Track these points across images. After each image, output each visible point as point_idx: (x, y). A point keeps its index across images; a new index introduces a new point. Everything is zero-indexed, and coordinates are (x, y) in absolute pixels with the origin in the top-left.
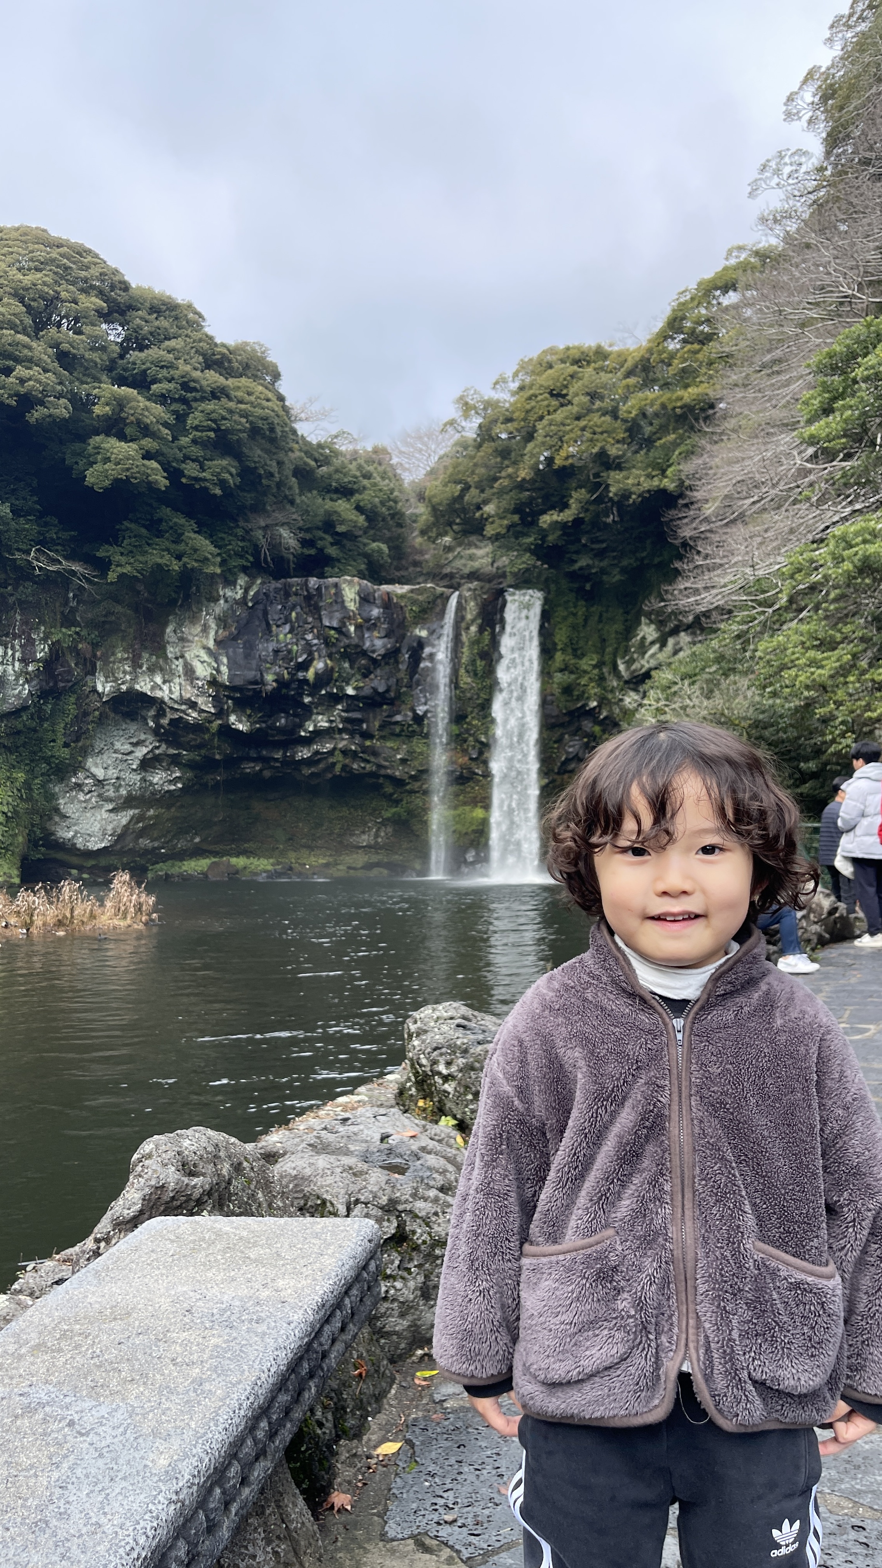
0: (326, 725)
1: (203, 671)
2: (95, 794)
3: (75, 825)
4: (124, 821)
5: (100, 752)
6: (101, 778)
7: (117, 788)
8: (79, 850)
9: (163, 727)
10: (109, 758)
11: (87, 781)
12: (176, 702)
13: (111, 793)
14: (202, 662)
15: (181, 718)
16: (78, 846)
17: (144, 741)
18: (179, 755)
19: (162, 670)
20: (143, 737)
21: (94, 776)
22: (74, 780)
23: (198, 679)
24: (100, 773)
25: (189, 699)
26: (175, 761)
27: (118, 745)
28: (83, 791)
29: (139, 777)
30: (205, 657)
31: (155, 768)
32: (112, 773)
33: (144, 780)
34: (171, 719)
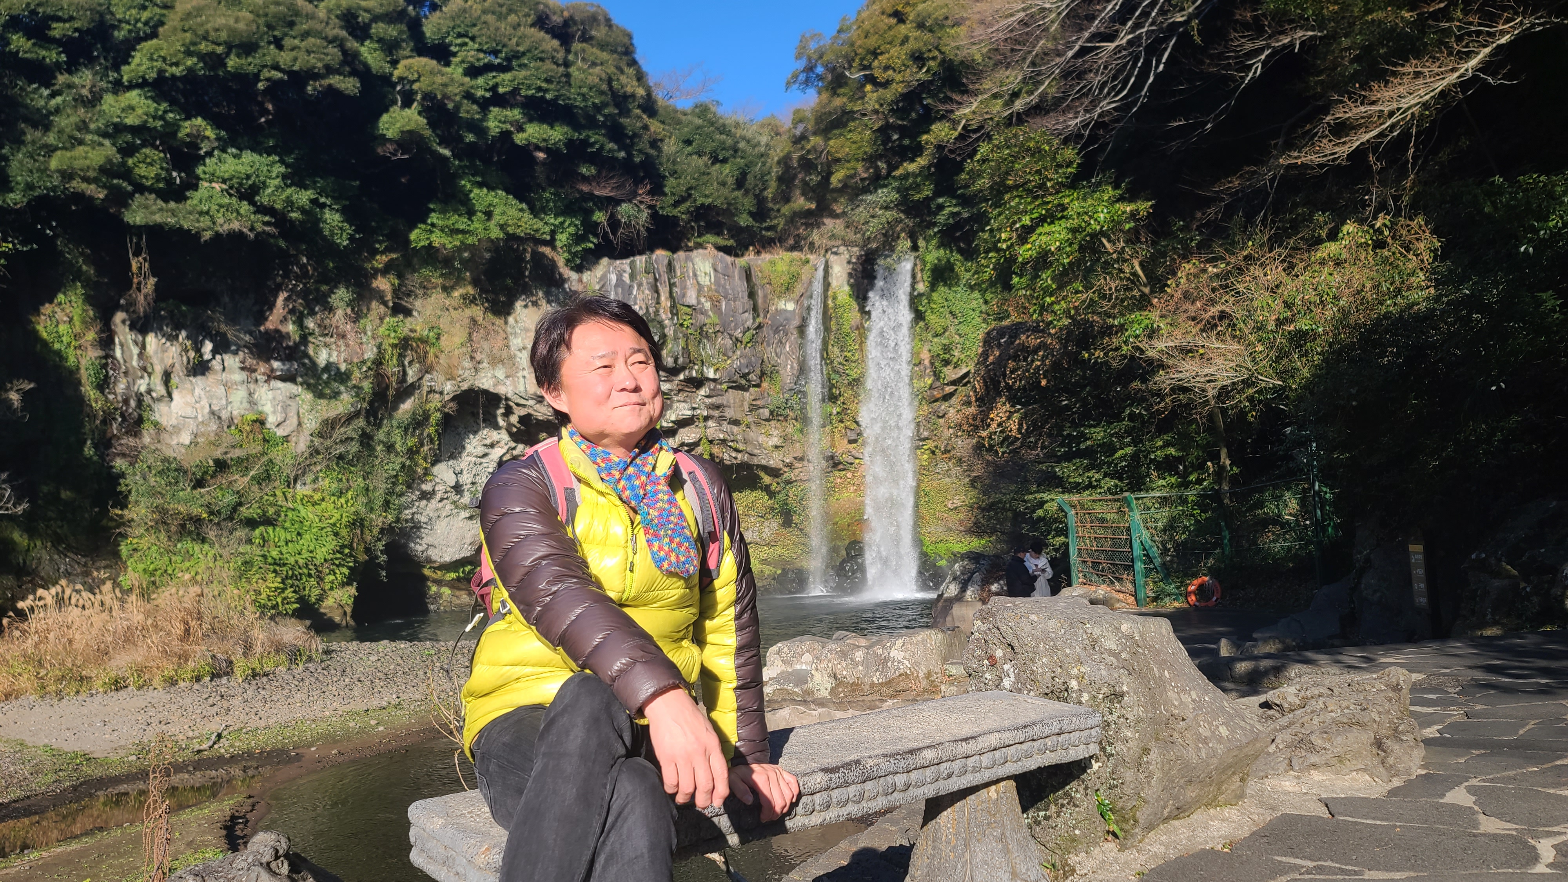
0: (689, 413)
2: (449, 501)
3: (428, 536)
5: (451, 456)
6: (454, 484)
8: (435, 563)
9: (514, 426)
10: (461, 462)
11: (437, 488)
12: (521, 398)
13: (467, 500)
15: (529, 414)
16: (433, 559)
17: (499, 443)
19: (503, 364)
20: (496, 437)
21: (445, 483)
22: (422, 488)
27: (471, 449)
28: (435, 499)
34: (520, 417)
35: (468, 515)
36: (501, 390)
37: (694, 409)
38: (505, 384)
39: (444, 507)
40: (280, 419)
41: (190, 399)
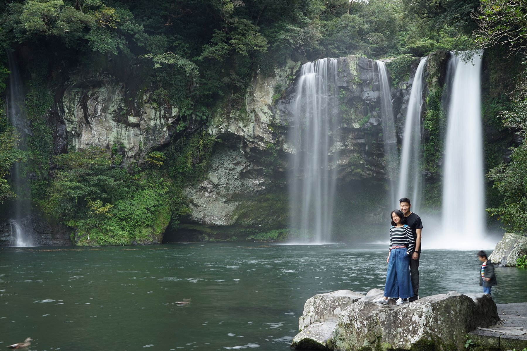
0: (343, 148)
1: (265, 119)
2: (215, 193)
3: (204, 210)
4: (233, 208)
5: (216, 169)
6: (216, 183)
7: (228, 190)
8: (208, 224)
9: (248, 153)
10: (221, 172)
11: (208, 186)
12: (251, 138)
13: (223, 193)
14: (265, 113)
15: (255, 147)
16: (206, 222)
17: (241, 162)
18: (261, 169)
19: (242, 119)
20: (239, 159)
21: (213, 183)
22: (200, 185)
23: (262, 123)
24: (215, 181)
25: (258, 136)
26: (259, 173)
27: (226, 165)
28: (207, 191)
29: (240, 183)
30: (266, 109)
31: (249, 178)
32: (223, 180)
33: (243, 185)
34: (250, 148)
35: (224, 200)
36: (242, 134)
37: (346, 146)
38: (243, 130)
39: (212, 196)
40: (131, 147)
41: (89, 135)
